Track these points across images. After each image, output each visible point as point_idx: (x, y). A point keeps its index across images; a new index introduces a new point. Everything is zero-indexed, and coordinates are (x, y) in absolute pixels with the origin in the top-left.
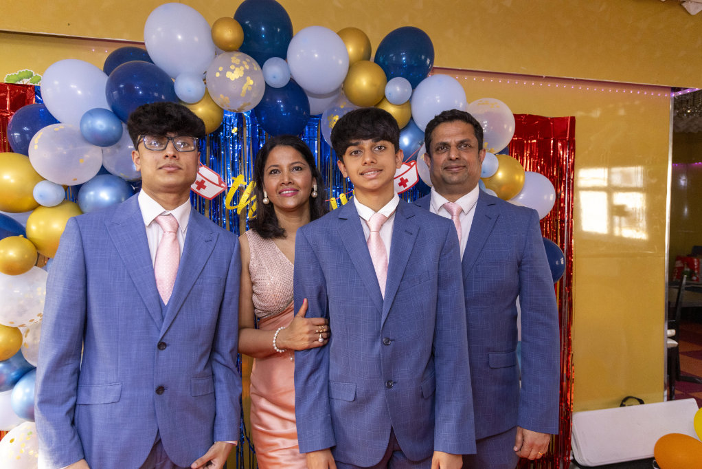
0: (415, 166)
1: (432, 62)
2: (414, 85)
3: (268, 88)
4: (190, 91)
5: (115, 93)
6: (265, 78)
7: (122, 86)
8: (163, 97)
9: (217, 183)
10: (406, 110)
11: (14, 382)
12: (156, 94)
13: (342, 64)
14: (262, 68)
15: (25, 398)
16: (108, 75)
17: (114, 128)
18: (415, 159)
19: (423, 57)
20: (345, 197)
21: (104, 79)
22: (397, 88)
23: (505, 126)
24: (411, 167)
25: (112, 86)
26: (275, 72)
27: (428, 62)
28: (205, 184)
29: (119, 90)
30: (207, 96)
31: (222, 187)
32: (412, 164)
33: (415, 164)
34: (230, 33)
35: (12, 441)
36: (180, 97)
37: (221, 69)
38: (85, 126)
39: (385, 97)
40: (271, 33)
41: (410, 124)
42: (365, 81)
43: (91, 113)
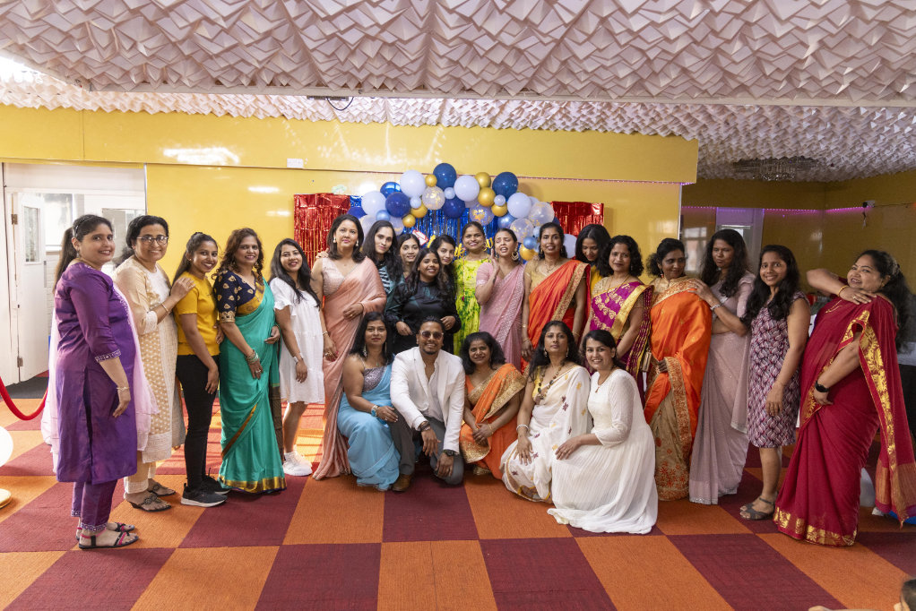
1: (516, 188)
2: (507, 198)
3: (446, 200)
4: (416, 204)
5: (389, 205)
6: (445, 195)
9: (425, 238)
10: (504, 208)
12: (404, 205)
13: (476, 189)
14: (444, 192)
16: (386, 198)
19: (513, 185)
21: (383, 199)
22: (499, 199)
25: (388, 202)
26: (449, 193)
29: (390, 203)
30: (422, 205)
34: (432, 180)
36: (412, 206)
37: (428, 193)
39: (495, 203)
40: (447, 176)
41: (507, 213)
42: (486, 196)
43: (381, 212)
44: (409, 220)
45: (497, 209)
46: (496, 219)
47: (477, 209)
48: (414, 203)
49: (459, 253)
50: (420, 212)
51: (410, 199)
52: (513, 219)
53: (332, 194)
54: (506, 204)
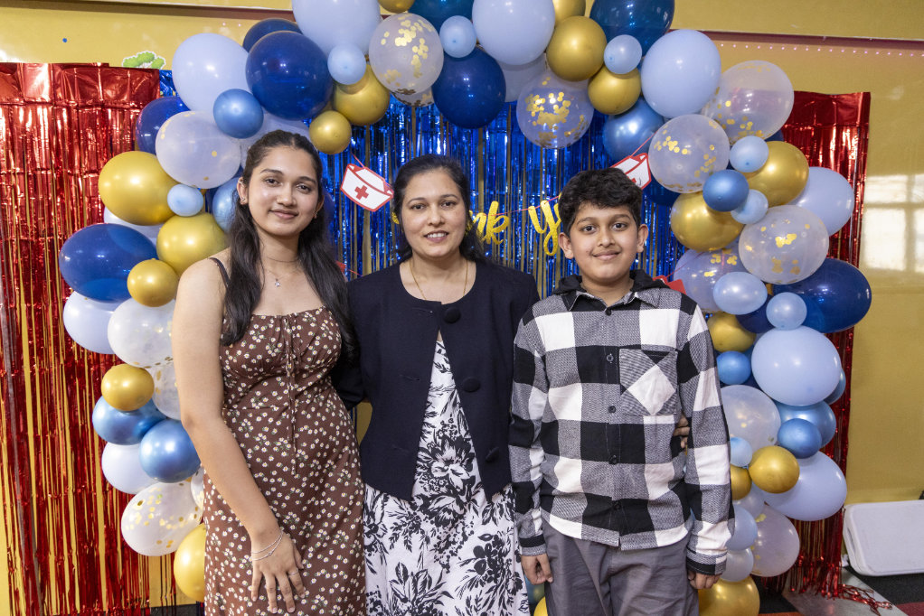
0: (646, 161)
1: (670, 18)
2: (646, 46)
3: (449, 59)
4: (346, 68)
5: (257, 73)
6: (443, 44)
7: (264, 64)
8: (315, 77)
9: (383, 190)
10: (633, 81)
11: (143, 434)
12: (306, 73)
14: (439, 33)
15: (155, 453)
16: (248, 51)
17: (254, 113)
18: (646, 150)
19: (659, 10)
20: (548, 204)
21: (244, 56)
22: (622, 50)
23: (780, 100)
24: (641, 162)
25: (253, 66)
26: (456, 34)
27: (666, 16)
28: (367, 191)
29: (262, 69)
30: (368, 74)
31: (388, 195)
32: (642, 157)
33: (647, 157)
35: (140, 503)
36: (335, 76)
37: (387, 35)
38: (219, 112)
39: (603, 65)
41: (639, 103)
42: (575, 43)
43: (226, 95)
44: (329, 129)
45: (610, 87)
46: (601, 120)
47: (544, 93)
48: (342, 63)
49: (491, 232)
50: (363, 99)
51: (328, 54)
52: (658, 120)
53: (105, 65)
54: (639, 66)
